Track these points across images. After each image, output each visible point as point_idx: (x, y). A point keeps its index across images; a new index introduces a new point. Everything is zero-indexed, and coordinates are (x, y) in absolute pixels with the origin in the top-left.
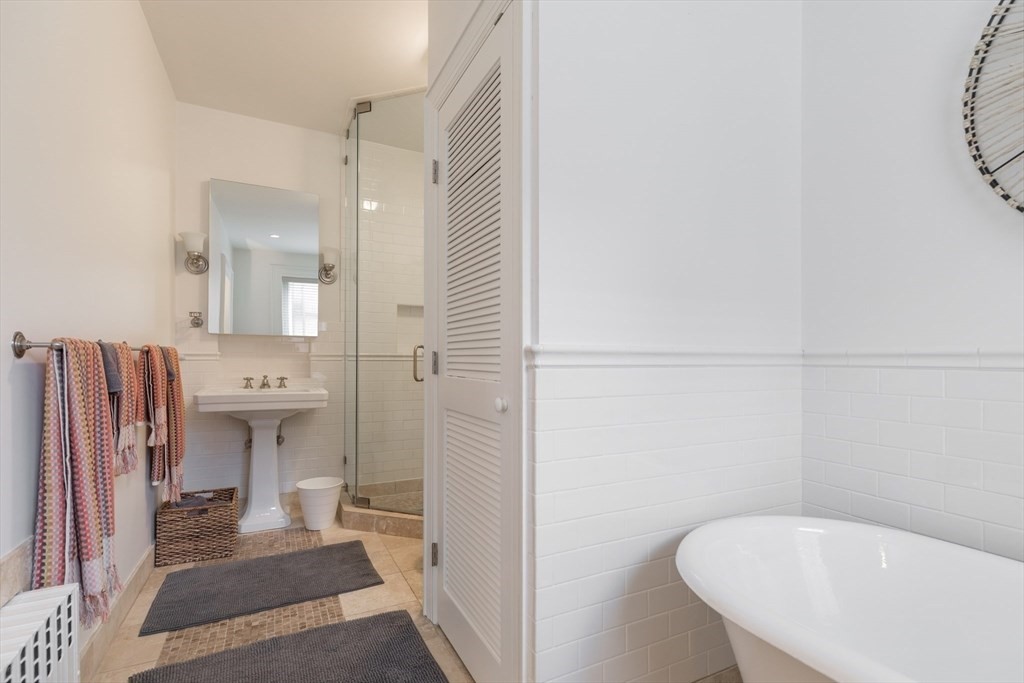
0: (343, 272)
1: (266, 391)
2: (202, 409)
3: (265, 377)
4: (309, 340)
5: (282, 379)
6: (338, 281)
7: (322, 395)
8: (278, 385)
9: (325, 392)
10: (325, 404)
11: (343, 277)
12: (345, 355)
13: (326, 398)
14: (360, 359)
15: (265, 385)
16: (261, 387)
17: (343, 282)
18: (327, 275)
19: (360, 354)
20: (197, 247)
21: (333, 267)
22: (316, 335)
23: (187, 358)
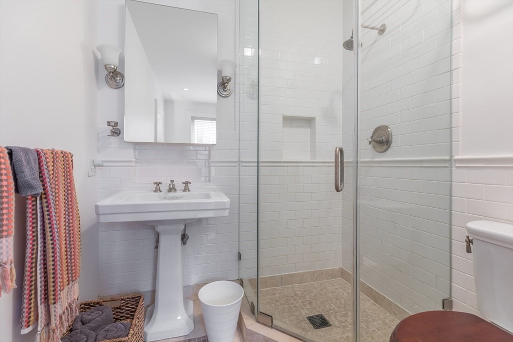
0: (237, 86)
1: (172, 194)
2: (103, 219)
3: (172, 181)
4: (209, 147)
5: (187, 183)
6: (233, 95)
7: (224, 203)
8: (183, 188)
9: (227, 200)
10: (227, 213)
11: (237, 91)
12: (239, 162)
13: (228, 206)
14: (260, 164)
15: (172, 189)
16: (168, 191)
17: (237, 95)
18: (225, 87)
19: (261, 160)
20: (113, 60)
21: (230, 80)
22: (215, 143)
23: (105, 164)
